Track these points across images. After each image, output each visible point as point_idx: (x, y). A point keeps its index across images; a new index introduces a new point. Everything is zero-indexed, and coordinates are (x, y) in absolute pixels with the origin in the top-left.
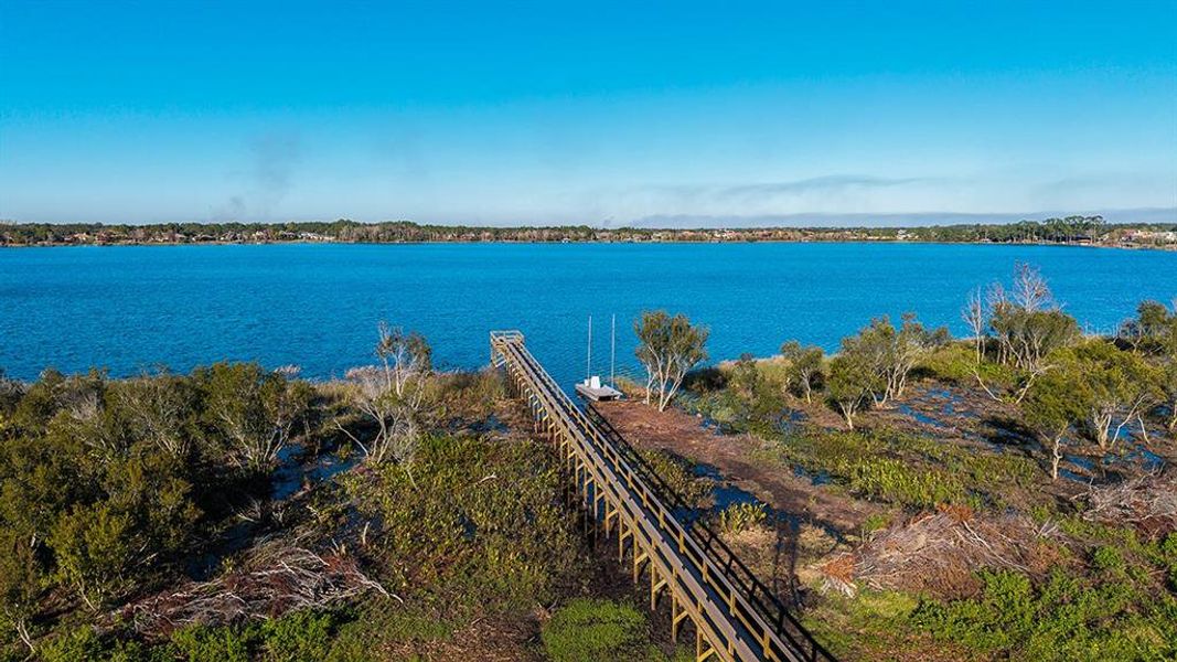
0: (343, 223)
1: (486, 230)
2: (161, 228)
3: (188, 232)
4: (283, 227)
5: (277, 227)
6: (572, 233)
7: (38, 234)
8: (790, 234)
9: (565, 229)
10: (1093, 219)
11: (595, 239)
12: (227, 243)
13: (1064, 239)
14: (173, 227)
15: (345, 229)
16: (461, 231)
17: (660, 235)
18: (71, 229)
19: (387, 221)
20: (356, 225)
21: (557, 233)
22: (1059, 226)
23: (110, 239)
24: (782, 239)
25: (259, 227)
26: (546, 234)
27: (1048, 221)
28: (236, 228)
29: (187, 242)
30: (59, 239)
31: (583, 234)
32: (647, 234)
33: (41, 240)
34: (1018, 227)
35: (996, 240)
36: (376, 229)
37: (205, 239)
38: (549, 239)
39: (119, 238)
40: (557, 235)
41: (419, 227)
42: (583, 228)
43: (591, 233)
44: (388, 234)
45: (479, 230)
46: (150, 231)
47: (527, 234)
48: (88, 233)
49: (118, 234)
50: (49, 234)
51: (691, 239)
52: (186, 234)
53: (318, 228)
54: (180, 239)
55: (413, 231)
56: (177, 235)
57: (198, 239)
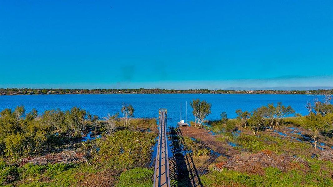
0: (141, 89)
1: (179, 91)
2: (96, 90)
4: (126, 90)
5: (124, 90)
6: (203, 91)
7: (67, 92)
8: (270, 92)
9: (201, 90)
11: (210, 93)
14: (99, 90)
15: (141, 91)
18: (75, 90)
19: (152, 88)
20: (145, 89)
21: (199, 91)
23: (83, 93)
24: (267, 93)
25: (120, 90)
26: (195, 91)
28: (114, 90)
29: (101, 94)
30: (71, 93)
31: (206, 92)
33: (67, 93)
36: (149, 91)
37: (106, 93)
38: (196, 93)
39: (85, 93)
41: (161, 90)
42: (206, 90)
43: (209, 91)
44: (153, 91)
45: (177, 91)
46: (93, 91)
47: (190, 91)
48: (79, 91)
49: (85, 92)
50: (69, 91)
51: (239, 93)
52: (102, 92)
53: (135, 90)
54: (100, 93)
55: (159, 91)
56: (100, 92)
57: (104, 93)
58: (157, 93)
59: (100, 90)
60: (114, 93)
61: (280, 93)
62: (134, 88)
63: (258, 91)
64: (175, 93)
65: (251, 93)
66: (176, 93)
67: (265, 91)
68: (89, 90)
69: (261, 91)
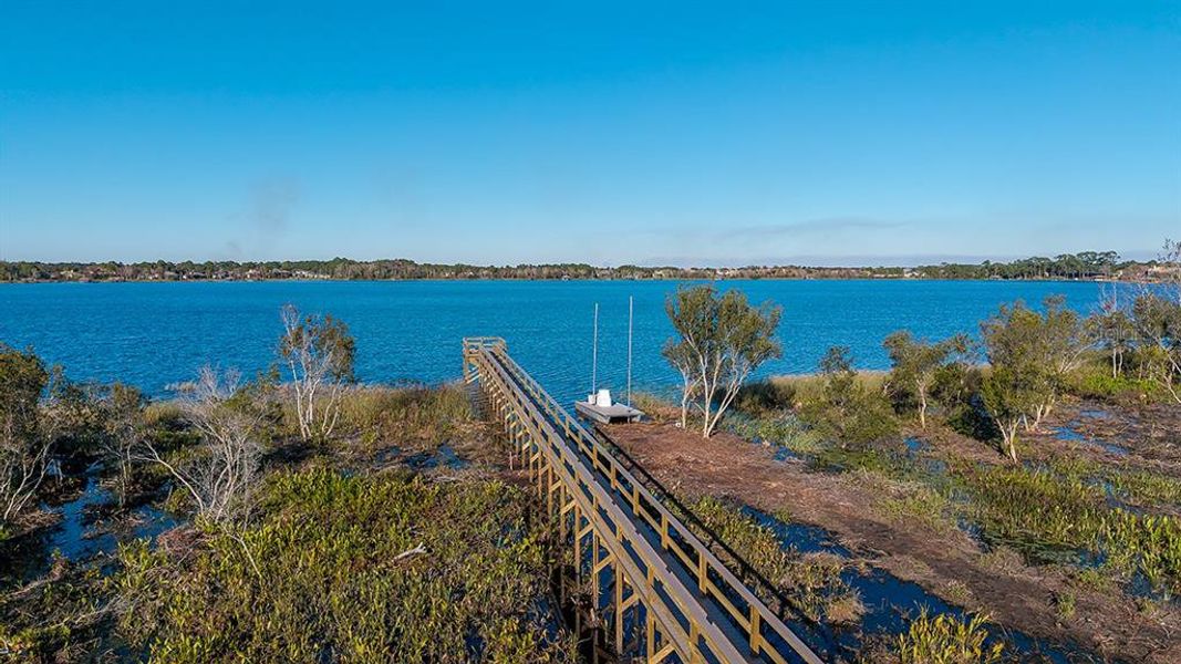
0: (338, 261)
1: (485, 269)
2: (153, 266)
3: (179, 271)
4: (278, 265)
5: (270, 266)
6: (572, 271)
7: (23, 272)
8: (795, 272)
9: (565, 267)
10: (1107, 254)
11: (596, 277)
12: (217, 280)
13: (1077, 275)
14: (163, 264)
15: (340, 267)
16: (459, 269)
17: (661, 272)
18: (60, 267)
19: (384, 259)
20: (351, 263)
21: (556, 270)
22: (1070, 261)
23: (97, 277)
24: (787, 276)
25: (252, 266)
26: (545, 271)
27: (1060, 257)
28: (228, 265)
29: (176, 279)
30: (44, 276)
31: (583, 272)
32: (649, 272)
33: (25, 277)
34: (1029, 263)
35: (1006, 277)
36: (371, 267)
37: (197, 277)
38: (549, 277)
39: (107, 276)
40: (556, 273)
41: (416, 265)
42: (583, 266)
43: (590, 271)
44: (384, 271)
45: (478, 269)
46: (138, 269)
47: (526, 271)
48: (76, 270)
49: (106, 271)
50: (34, 271)
51: (693, 275)
52: (177, 272)
53: (313, 266)
54: (170, 276)
55: (409, 269)
56: (167, 273)
57: (189, 277)
58: (403, 277)
59: (170, 267)
60: (227, 276)
61: (827, 277)
62: (309, 260)
63: (754, 269)
64: (470, 277)
65: (734, 277)
66: (476, 277)
67: (776, 267)
68: (120, 265)
69: (765, 268)
